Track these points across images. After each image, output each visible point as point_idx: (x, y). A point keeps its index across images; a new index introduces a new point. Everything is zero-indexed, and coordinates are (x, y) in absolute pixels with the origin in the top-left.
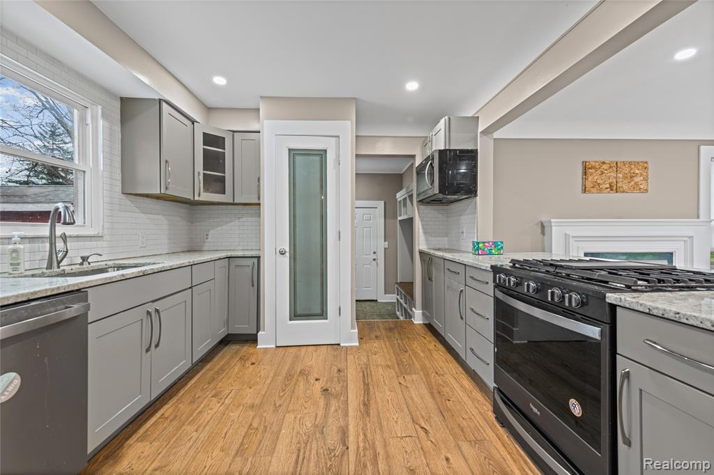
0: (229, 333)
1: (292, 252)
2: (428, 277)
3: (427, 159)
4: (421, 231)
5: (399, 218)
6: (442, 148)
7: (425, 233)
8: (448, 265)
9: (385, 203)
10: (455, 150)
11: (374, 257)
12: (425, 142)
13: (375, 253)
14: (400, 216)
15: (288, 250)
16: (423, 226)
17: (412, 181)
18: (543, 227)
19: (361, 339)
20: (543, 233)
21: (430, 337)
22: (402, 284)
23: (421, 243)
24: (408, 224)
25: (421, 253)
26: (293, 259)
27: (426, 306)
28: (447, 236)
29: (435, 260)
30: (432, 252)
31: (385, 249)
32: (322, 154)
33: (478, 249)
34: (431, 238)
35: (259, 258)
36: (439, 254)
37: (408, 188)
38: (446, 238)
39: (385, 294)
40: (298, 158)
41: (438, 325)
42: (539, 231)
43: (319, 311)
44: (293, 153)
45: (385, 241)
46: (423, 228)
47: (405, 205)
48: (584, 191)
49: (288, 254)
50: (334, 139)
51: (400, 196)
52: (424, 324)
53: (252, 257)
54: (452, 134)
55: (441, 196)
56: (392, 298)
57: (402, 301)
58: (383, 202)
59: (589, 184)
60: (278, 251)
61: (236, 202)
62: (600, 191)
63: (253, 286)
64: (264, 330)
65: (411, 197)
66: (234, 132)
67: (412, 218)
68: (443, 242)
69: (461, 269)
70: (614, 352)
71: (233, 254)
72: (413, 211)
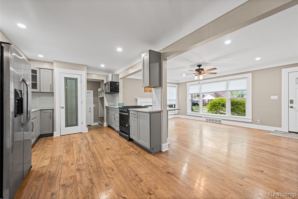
0: (41, 134)
1: (66, 107)
2: (108, 113)
3: (107, 83)
4: (106, 101)
5: (99, 97)
6: (111, 81)
7: (107, 101)
8: (112, 109)
9: (94, 91)
10: (114, 82)
11: (90, 110)
12: (107, 77)
13: (90, 109)
14: (100, 96)
15: (64, 107)
16: (106, 99)
17: (103, 86)
18: (136, 100)
19: (88, 131)
20: (136, 101)
21: (109, 129)
22: (100, 118)
23: (106, 104)
24: (102, 99)
25: (106, 107)
26: (67, 109)
27: (107, 121)
28: (113, 102)
29: (110, 108)
30: (109, 106)
31: (94, 107)
32: (76, 80)
33: (119, 105)
34: (109, 103)
35: (53, 110)
36: (110, 106)
37: (102, 88)
38: (113, 103)
39: (94, 122)
40: (68, 80)
41: (110, 124)
42: (135, 101)
43: (76, 124)
44: (66, 79)
45: (94, 104)
46: (107, 100)
47: (101, 93)
48: (145, 91)
49: (64, 108)
50: (80, 76)
51: (99, 90)
52: (107, 126)
53: (50, 109)
54: (113, 78)
55: (111, 92)
56: (97, 124)
57: (101, 123)
58: (93, 91)
59: (145, 90)
60: (61, 107)
61: (41, 91)
62: (148, 92)
63: (51, 118)
64: (56, 131)
65: (103, 91)
66: (40, 68)
67: (103, 97)
68: (112, 104)
69: (114, 109)
70: (129, 116)
71: (42, 109)
72: (104, 95)
